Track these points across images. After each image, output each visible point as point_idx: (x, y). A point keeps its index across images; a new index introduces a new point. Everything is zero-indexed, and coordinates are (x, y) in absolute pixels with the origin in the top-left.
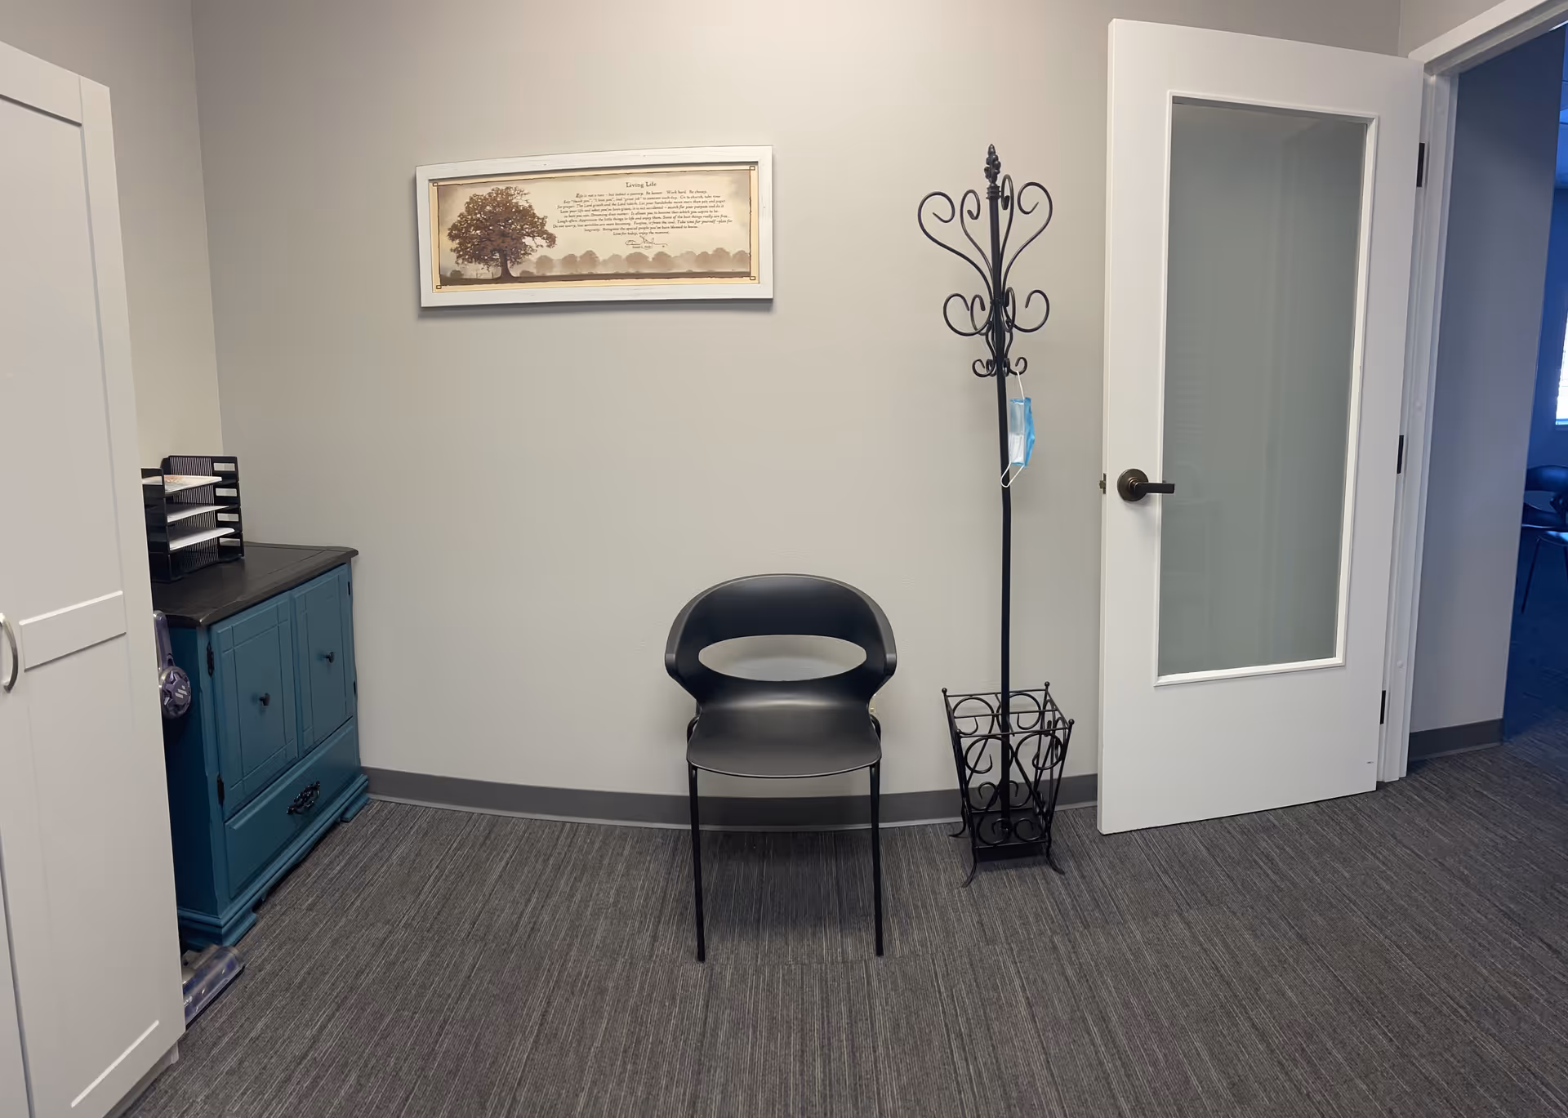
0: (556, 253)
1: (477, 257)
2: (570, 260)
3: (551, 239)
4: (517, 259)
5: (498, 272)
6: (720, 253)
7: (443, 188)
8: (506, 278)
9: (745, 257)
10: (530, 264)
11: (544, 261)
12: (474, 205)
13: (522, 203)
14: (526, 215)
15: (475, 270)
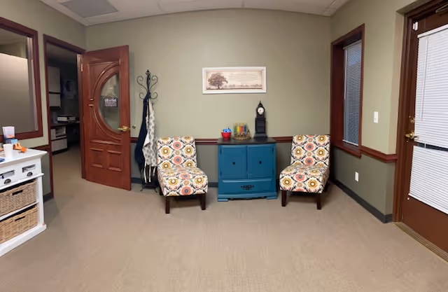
0: (228, 85)
1: (214, 85)
2: (230, 86)
3: (227, 82)
4: (221, 85)
5: (217, 88)
6: (257, 85)
7: (207, 73)
8: (219, 89)
9: (261, 86)
10: (223, 86)
11: (226, 86)
12: (213, 75)
13: (222, 75)
14: (223, 78)
15: (213, 87)
